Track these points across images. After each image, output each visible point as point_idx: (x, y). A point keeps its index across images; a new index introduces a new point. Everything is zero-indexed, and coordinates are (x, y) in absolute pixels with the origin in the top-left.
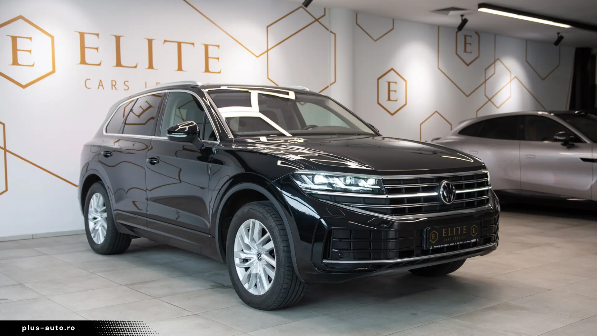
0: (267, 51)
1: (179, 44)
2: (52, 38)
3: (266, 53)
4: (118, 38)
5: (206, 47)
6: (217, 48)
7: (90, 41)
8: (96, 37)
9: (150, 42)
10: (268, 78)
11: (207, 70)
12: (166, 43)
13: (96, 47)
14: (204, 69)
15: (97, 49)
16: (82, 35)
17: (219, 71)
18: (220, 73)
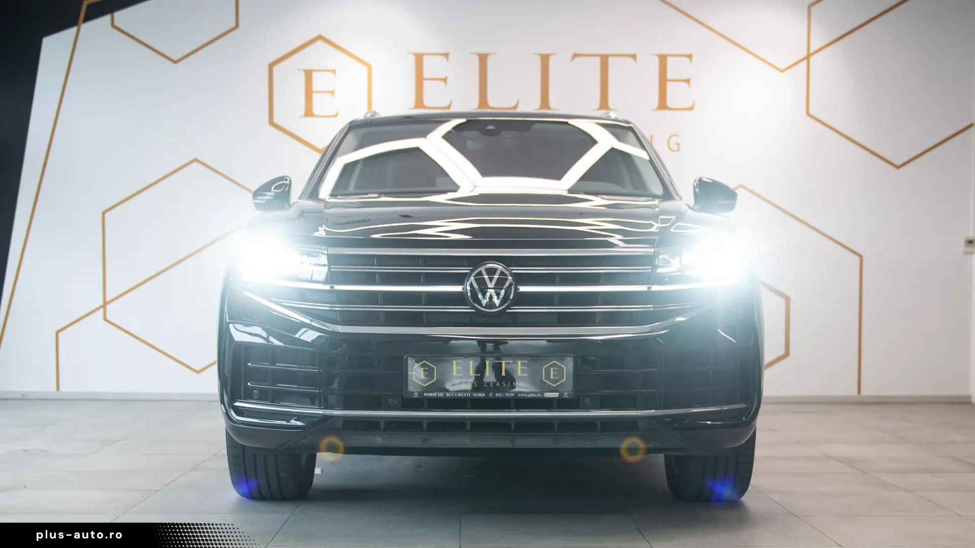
0: (808, 57)
1: (605, 60)
2: (369, 67)
3: (805, 62)
4: (483, 59)
5: (663, 59)
6: (687, 60)
7: (431, 67)
8: (444, 59)
9: (545, 59)
10: (808, 114)
11: (663, 105)
12: (577, 60)
13: (443, 76)
14: (655, 103)
15: (445, 80)
16: (419, 59)
17: (689, 105)
18: (691, 108)
